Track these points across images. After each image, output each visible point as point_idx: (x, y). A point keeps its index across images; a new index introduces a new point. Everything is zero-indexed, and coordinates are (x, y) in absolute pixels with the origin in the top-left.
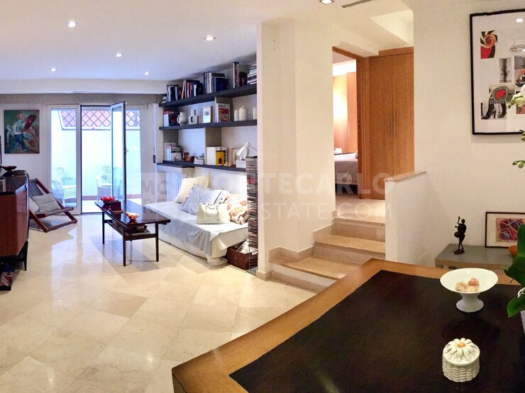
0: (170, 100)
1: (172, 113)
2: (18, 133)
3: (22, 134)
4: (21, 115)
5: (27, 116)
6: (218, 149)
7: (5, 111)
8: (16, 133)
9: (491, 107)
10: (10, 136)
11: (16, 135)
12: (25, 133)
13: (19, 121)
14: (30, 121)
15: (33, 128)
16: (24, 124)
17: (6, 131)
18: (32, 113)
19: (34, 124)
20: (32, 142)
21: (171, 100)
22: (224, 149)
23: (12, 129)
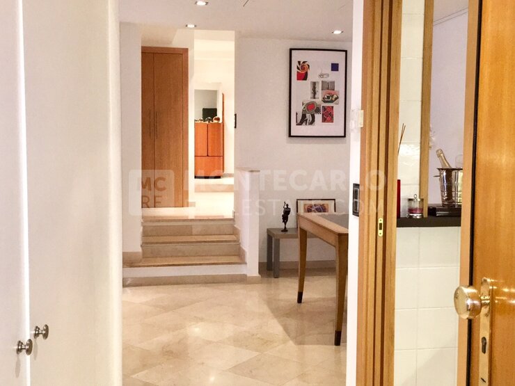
9: (304, 116)
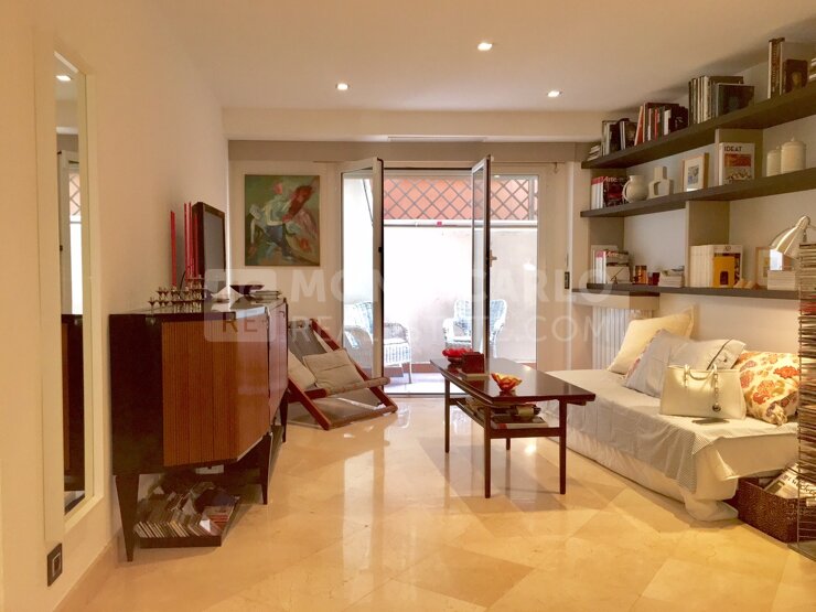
0: (607, 151)
1: (613, 179)
2: (275, 223)
3: (284, 225)
4: (280, 186)
5: (294, 187)
6: (721, 249)
7: (246, 176)
8: (271, 223)
10: (258, 229)
11: (269, 228)
12: (289, 224)
13: (277, 198)
14: (300, 199)
15: (307, 212)
16: (288, 204)
17: (249, 218)
18: (306, 183)
19: (308, 204)
20: (303, 243)
21: (611, 151)
22: (734, 249)
23: (262, 214)
